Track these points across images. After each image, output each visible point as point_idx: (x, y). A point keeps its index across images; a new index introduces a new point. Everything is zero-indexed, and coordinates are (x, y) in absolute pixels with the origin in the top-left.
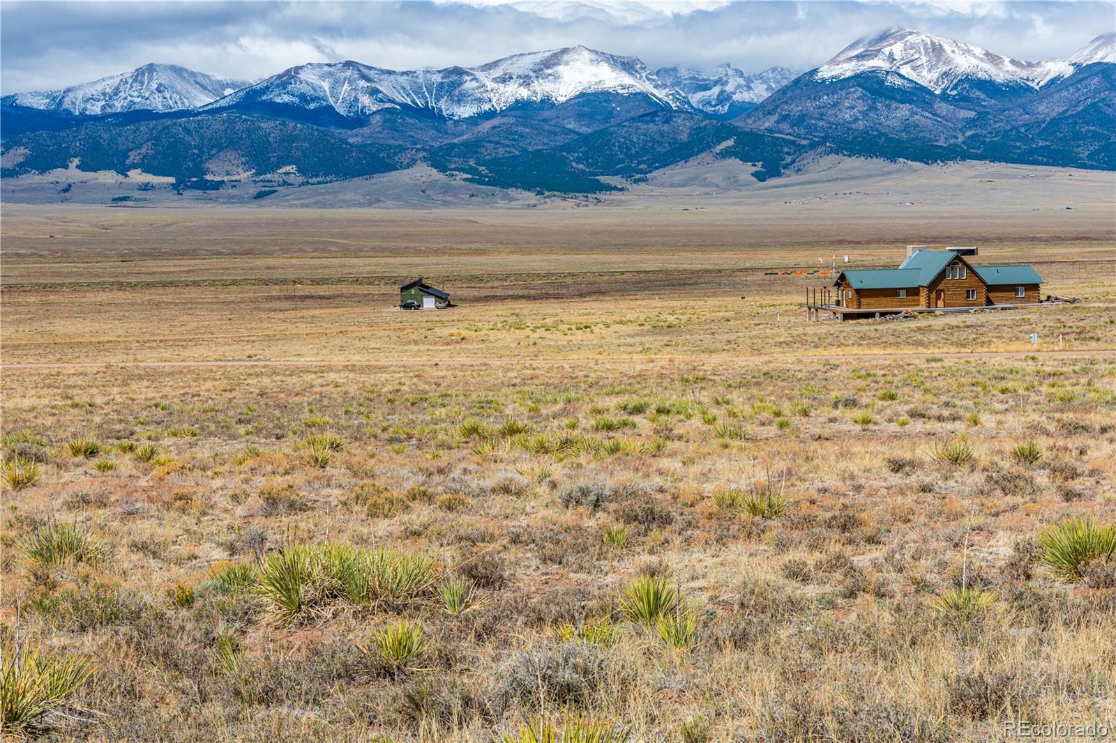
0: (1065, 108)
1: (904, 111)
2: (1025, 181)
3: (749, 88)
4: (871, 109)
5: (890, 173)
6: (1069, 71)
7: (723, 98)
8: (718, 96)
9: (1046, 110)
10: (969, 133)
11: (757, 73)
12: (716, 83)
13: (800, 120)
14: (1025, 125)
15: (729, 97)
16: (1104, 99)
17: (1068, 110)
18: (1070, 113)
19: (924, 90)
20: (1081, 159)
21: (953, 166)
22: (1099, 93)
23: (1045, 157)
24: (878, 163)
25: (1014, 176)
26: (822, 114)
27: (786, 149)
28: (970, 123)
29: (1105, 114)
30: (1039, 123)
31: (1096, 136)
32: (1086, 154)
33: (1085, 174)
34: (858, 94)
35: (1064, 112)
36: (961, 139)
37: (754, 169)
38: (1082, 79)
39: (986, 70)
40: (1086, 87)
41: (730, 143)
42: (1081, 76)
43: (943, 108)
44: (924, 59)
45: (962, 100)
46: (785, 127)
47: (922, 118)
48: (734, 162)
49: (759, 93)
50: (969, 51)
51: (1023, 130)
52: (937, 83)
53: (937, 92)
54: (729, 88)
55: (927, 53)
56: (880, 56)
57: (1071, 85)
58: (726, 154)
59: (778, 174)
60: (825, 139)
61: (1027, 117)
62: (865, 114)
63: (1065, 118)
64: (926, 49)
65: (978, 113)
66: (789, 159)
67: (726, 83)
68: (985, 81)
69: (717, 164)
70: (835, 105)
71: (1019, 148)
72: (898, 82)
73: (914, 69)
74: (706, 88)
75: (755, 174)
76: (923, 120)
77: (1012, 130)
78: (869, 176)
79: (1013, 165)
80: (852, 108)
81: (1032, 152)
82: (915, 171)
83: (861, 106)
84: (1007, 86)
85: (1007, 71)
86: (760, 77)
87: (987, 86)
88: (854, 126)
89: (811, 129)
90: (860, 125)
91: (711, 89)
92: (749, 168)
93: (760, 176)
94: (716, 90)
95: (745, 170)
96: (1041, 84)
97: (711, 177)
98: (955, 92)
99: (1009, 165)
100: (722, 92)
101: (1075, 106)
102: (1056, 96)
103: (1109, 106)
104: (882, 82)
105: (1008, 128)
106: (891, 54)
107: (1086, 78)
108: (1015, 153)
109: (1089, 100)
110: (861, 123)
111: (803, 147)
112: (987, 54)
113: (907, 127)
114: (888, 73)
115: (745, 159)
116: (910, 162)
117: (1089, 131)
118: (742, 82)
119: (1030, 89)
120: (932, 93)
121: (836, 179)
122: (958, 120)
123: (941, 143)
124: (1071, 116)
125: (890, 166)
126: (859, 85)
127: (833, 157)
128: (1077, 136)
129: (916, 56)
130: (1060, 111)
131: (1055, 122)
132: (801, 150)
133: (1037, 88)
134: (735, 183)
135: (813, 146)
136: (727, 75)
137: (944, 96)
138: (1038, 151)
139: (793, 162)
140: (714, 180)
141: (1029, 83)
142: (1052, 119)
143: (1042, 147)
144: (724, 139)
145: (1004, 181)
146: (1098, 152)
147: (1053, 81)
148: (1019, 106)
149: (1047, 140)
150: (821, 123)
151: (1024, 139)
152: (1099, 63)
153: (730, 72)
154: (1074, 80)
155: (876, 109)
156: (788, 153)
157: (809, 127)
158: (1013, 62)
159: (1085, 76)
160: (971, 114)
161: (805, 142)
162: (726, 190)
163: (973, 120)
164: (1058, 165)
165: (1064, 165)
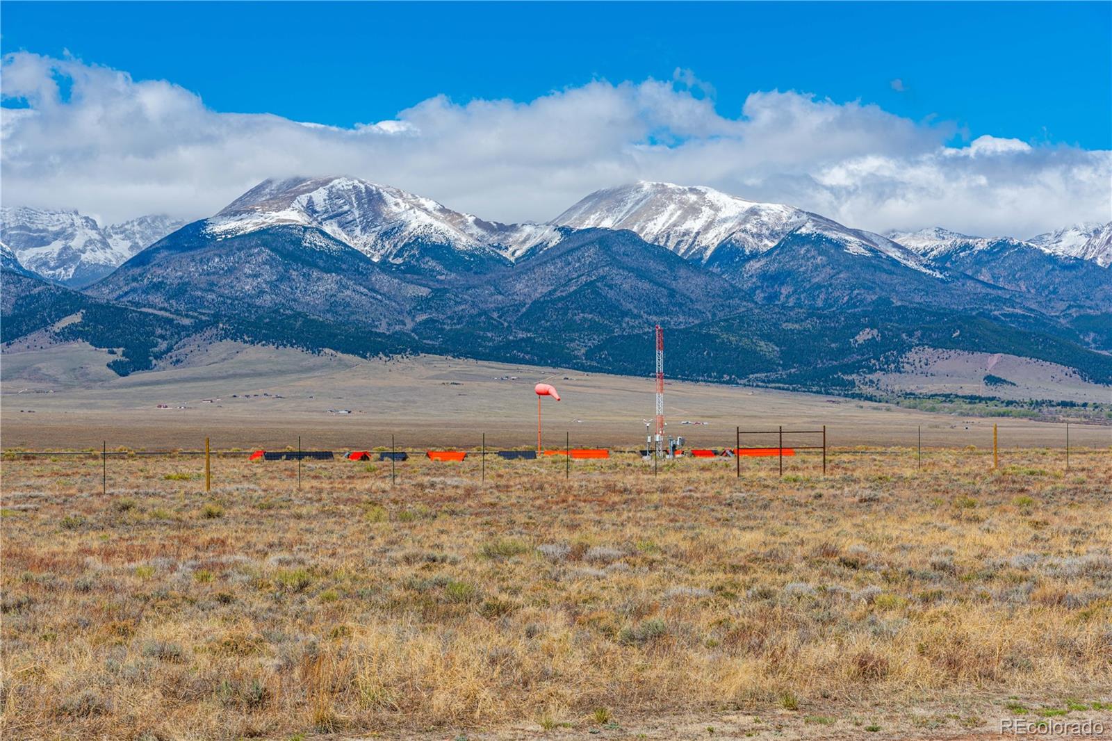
0: (550, 288)
1: (328, 283)
2: (504, 385)
3: (105, 245)
4: (281, 279)
5: (311, 369)
6: (556, 239)
7: (66, 257)
8: (60, 255)
9: (526, 289)
10: (421, 318)
11: (117, 224)
12: (56, 236)
13: (181, 291)
14: (497, 309)
15: (75, 257)
16: (604, 277)
17: (555, 290)
18: (558, 294)
19: (355, 254)
20: (576, 357)
21: (402, 362)
22: (596, 269)
23: (528, 353)
24: (295, 354)
25: (489, 378)
26: (212, 284)
27: (159, 331)
28: (422, 304)
29: (606, 297)
30: (517, 307)
31: (594, 328)
32: (583, 351)
33: (585, 377)
34: (264, 257)
35: (550, 293)
36: (410, 325)
37: (112, 358)
38: (573, 250)
39: (443, 230)
40: (579, 260)
41: (76, 318)
42: (571, 245)
43: (383, 281)
44: (357, 213)
45: (409, 271)
46: (157, 299)
47: (354, 294)
48: (81, 348)
49: (121, 250)
50: (419, 207)
51: (495, 315)
52: (374, 247)
53: (375, 260)
54: (76, 243)
55: (360, 205)
56: (295, 204)
57: (559, 257)
58: (71, 334)
59: (147, 366)
60: (217, 318)
61: (500, 297)
62: (274, 286)
63: (553, 302)
64: (359, 199)
65: (433, 290)
66: (163, 345)
67: (71, 236)
68: (441, 247)
69: (57, 348)
70: (230, 271)
71: (491, 340)
72: (321, 242)
73: (342, 226)
74: (42, 242)
75: (115, 366)
76: (357, 297)
77: (480, 315)
78: (282, 373)
79: (486, 363)
80: (256, 276)
81: (509, 345)
82: (348, 366)
83: (268, 274)
84: (472, 255)
85: (471, 235)
86: (121, 230)
87: (443, 252)
88: (258, 302)
89: (196, 303)
90: (267, 300)
91: (49, 243)
92: (104, 356)
93: (120, 369)
94: (57, 246)
95: (99, 359)
96: (518, 253)
97: (46, 368)
98: (399, 261)
99: (480, 362)
100: (66, 248)
101: (565, 285)
102: (539, 271)
103: (611, 287)
104: (297, 242)
105: (475, 311)
106: (310, 202)
107: (578, 248)
108: (485, 347)
109: (584, 278)
110: (268, 297)
111: (184, 328)
112: (443, 210)
113: (333, 305)
114: (306, 229)
115: (98, 342)
116: (339, 355)
117: (585, 319)
118: (94, 235)
119: (502, 261)
120: (368, 261)
121: (234, 376)
122: (405, 299)
123: (382, 328)
124: (561, 299)
125: (311, 359)
126: (265, 244)
127: (228, 343)
128: (571, 326)
129: (346, 208)
130: (545, 291)
131: (539, 307)
132: (181, 332)
133: (512, 259)
134: (81, 377)
135: (199, 327)
136: (72, 225)
137: (384, 266)
138: (517, 344)
139: (169, 349)
140: (51, 372)
141: (501, 253)
142: (534, 303)
143: (522, 340)
144: (67, 313)
145: (475, 384)
146: (600, 348)
147: (533, 251)
148: (488, 282)
149: (529, 331)
150: (210, 296)
151: (496, 328)
152: (594, 229)
153: (78, 221)
154: (562, 250)
155: (290, 279)
156: (162, 337)
157: (194, 300)
158: (478, 222)
159: (576, 245)
160: (424, 292)
161: (186, 322)
162: (68, 387)
163: (427, 300)
164: (546, 365)
165: (555, 365)
